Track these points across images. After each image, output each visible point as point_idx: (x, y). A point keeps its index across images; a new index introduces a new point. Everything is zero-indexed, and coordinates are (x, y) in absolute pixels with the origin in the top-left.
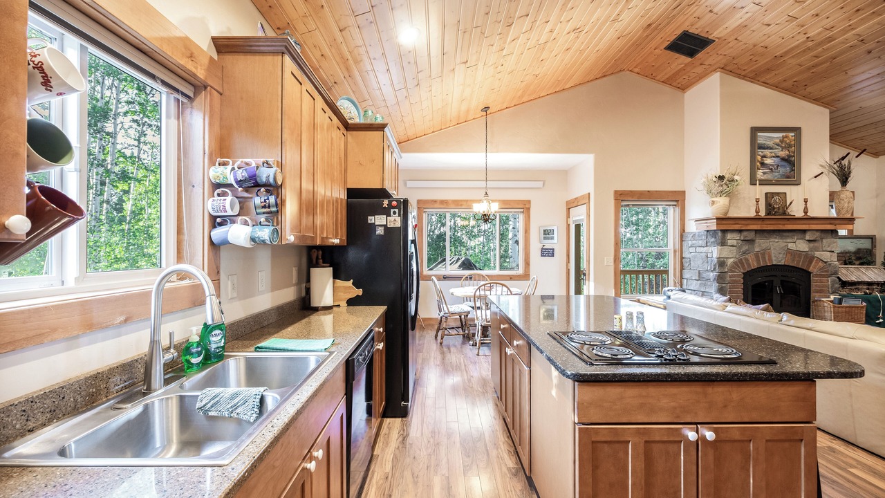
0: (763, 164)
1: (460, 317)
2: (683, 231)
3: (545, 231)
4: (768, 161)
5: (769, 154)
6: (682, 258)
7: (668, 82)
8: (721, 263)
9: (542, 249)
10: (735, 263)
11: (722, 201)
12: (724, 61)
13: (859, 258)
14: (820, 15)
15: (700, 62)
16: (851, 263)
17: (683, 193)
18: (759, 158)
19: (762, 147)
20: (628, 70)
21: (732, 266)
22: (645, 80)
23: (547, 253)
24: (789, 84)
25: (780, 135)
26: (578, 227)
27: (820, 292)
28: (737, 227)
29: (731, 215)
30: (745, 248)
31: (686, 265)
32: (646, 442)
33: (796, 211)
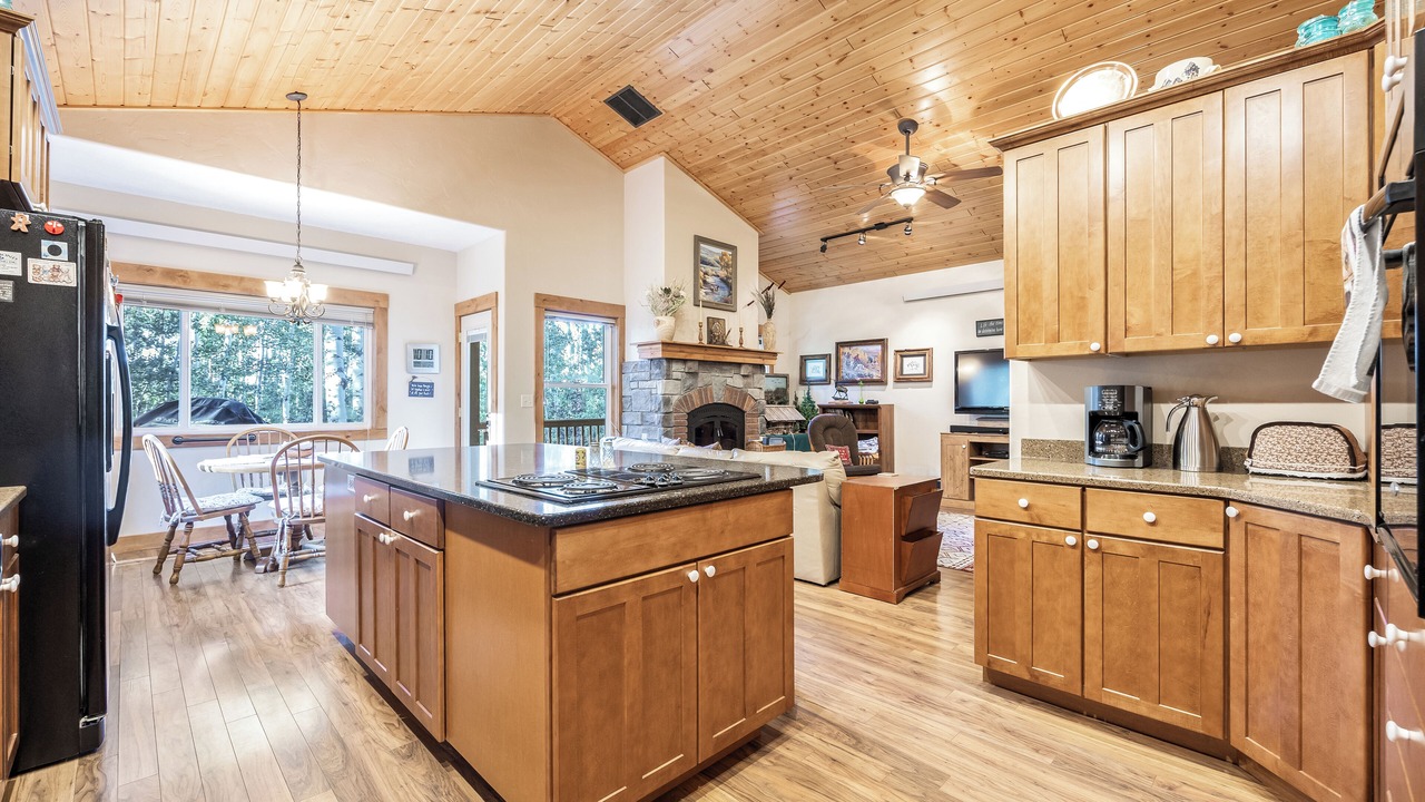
0: (705, 282)
1: (228, 518)
2: (622, 359)
3: (415, 351)
4: (710, 280)
5: (710, 272)
6: (621, 397)
7: (606, 151)
8: (667, 402)
9: (411, 383)
10: (680, 401)
11: (668, 321)
12: (669, 143)
13: (778, 398)
14: (786, 108)
15: (643, 136)
16: (772, 403)
17: (623, 308)
18: (702, 274)
19: (704, 262)
20: (555, 116)
21: (677, 406)
22: (577, 140)
23: (420, 390)
24: (727, 193)
25: (720, 251)
26: (475, 348)
27: (752, 433)
28: (682, 356)
29: (676, 340)
30: (689, 382)
31: (626, 406)
32: (644, 598)
33: (733, 342)
